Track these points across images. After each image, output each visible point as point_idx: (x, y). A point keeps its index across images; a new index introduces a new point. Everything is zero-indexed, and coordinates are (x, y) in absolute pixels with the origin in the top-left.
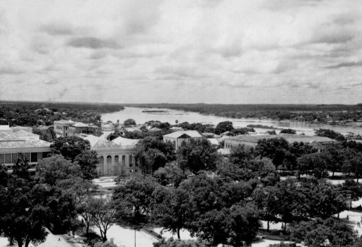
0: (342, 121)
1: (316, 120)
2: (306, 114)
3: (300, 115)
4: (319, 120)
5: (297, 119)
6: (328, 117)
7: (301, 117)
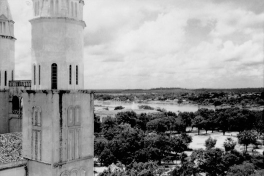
0: (145, 100)
1: (128, 100)
2: (121, 96)
3: (117, 97)
4: (130, 100)
5: (116, 100)
6: (135, 98)
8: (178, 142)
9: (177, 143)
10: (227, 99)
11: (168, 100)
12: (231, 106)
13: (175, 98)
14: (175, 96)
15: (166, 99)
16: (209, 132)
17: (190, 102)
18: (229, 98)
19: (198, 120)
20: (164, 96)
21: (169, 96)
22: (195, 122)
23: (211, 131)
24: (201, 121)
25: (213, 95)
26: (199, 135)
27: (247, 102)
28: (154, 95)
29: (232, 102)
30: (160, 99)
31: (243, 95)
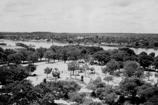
0: (27, 39)
1: (16, 39)
2: (11, 36)
5: (7, 39)
6: (21, 38)
7: (9, 38)
8: (21, 71)
9: (19, 72)
10: (77, 39)
11: (41, 39)
12: (78, 43)
13: (46, 38)
14: (46, 37)
15: (40, 39)
16: (56, 61)
17: (55, 41)
18: (78, 39)
19: (48, 53)
20: (39, 37)
21: (42, 37)
22: (46, 54)
23: (58, 60)
24: (50, 54)
25: (69, 37)
26: (49, 63)
27: (87, 41)
28: (33, 36)
29: (79, 41)
30: (36, 39)
31: (86, 37)
